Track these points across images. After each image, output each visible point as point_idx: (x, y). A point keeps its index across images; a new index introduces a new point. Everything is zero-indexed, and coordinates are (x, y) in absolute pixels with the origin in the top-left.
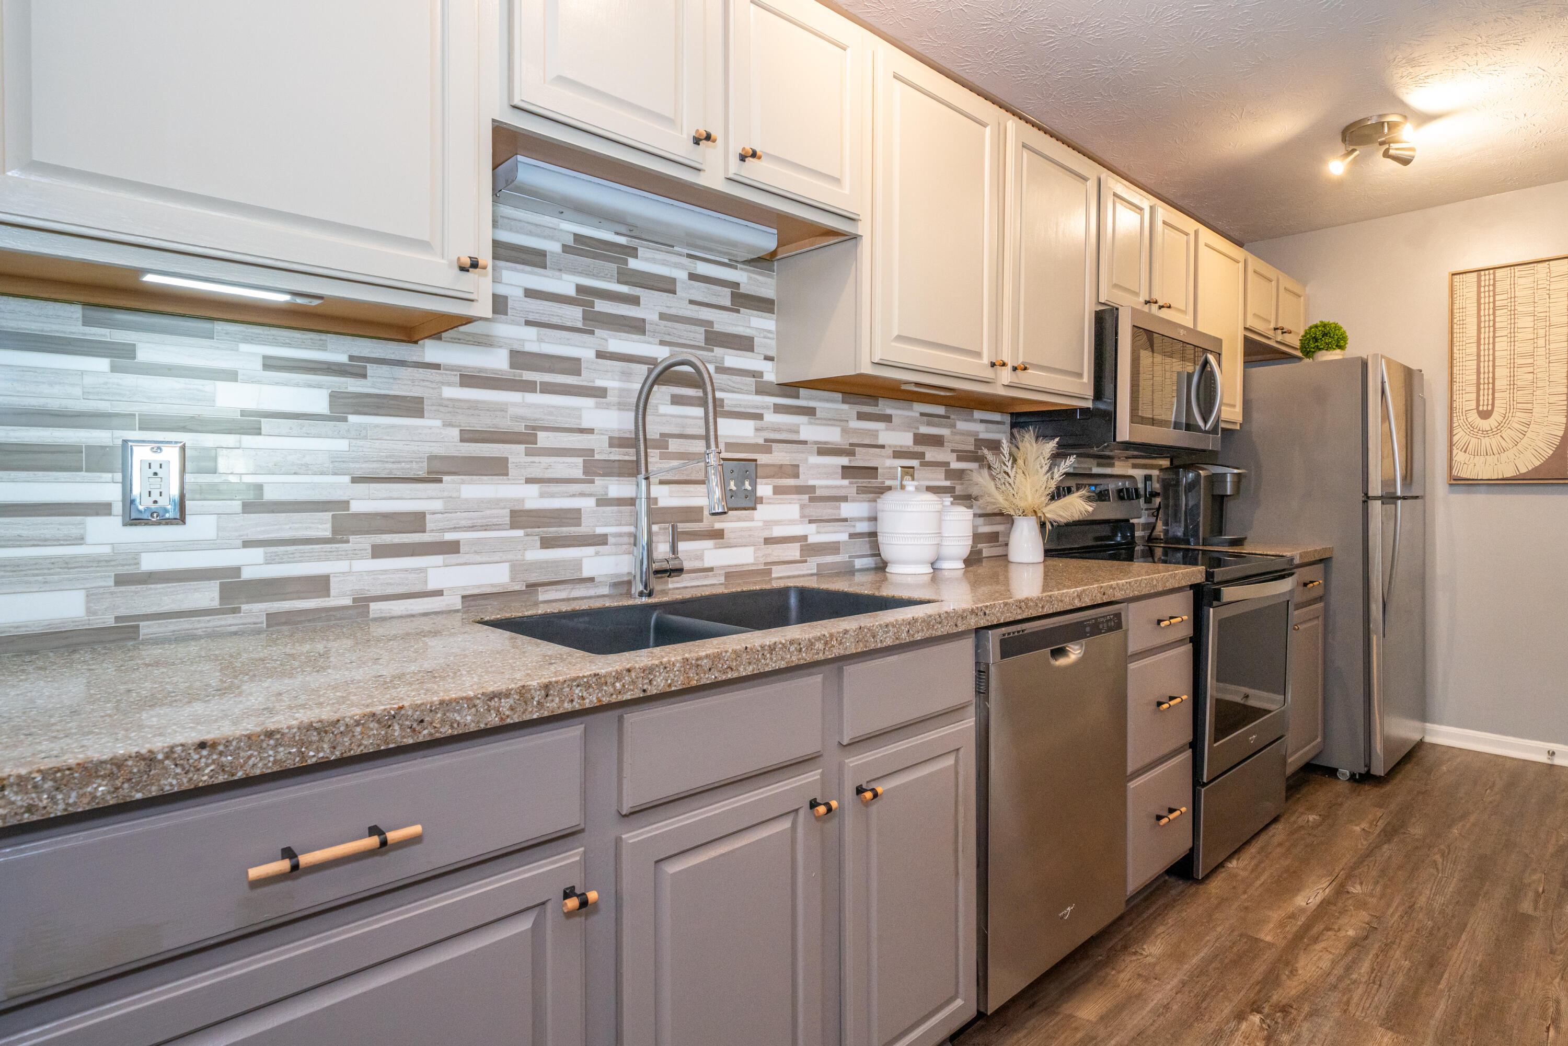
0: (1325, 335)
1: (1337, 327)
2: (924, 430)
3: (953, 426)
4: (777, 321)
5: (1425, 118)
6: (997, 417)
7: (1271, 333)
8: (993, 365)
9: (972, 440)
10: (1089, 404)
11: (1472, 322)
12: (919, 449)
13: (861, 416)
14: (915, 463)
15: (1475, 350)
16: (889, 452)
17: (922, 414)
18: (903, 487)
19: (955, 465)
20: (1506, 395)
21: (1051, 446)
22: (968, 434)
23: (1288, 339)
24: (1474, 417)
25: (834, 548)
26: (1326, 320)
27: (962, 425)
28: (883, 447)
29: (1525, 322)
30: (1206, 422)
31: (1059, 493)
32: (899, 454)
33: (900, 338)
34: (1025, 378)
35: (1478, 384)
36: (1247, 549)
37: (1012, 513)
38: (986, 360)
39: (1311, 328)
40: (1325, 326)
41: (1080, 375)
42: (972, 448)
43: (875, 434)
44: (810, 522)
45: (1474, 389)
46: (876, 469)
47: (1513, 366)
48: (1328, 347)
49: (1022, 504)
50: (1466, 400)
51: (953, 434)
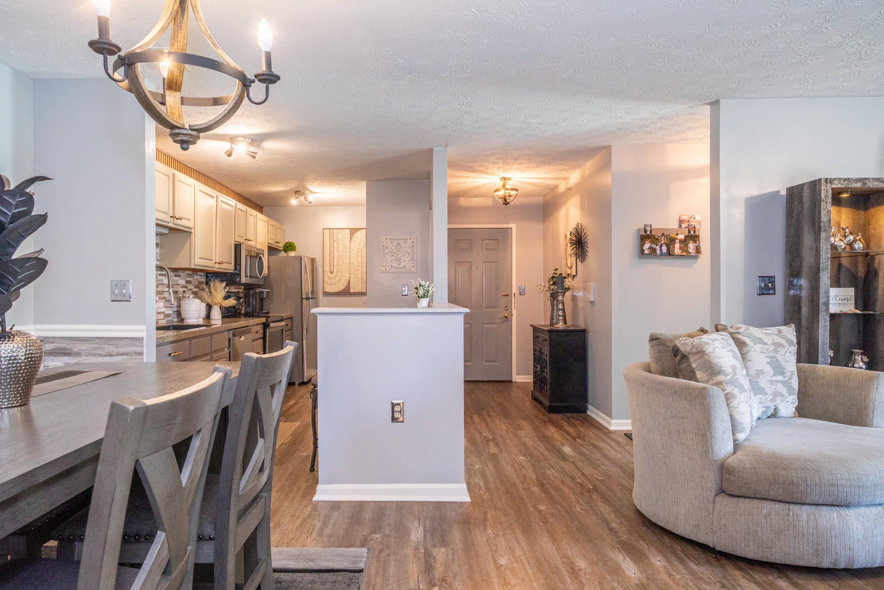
0: (290, 246)
1: (293, 244)
2: (188, 279)
3: (193, 277)
4: (160, 250)
5: (312, 192)
6: (203, 274)
7: (274, 244)
8: (216, 263)
9: (197, 281)
10: (232, 272)
11: (328, 244)
12: (187, 285)
13: (175, 276)
14: (185, 289)
15: (329, 253)
16: (180, 286)
17: (187, 274)
18: (189, 297)
19: (194, 290)
20: (336, 267)
21: (224, 284)
22: (198, 279)
23: (279, 245)
24: (329, 273)
25: (169, 315)
26: (290, 241)
27: (196, 277)
28: (179, 285)
29: (340, 246)
30: (260, 276)
31: (226, 298)
32: (183, 287)
33: (200, 258)
34: (222, 266)
35: (330, 263)
36: (270, 315)
37: (212, 304)
38: (214, 262)
39: (286, 243)
40: (290, 243)
41: (231, 263)
42: (197, 284)
43: (177, 281)
44: (166, 307)
45: (329, 265)
46: (178, 291)
47: (338, 259)
48: (291, 250)
49: (216, 302)
50: (327, 268)
51: (194, 280)
